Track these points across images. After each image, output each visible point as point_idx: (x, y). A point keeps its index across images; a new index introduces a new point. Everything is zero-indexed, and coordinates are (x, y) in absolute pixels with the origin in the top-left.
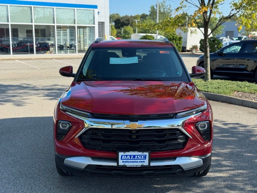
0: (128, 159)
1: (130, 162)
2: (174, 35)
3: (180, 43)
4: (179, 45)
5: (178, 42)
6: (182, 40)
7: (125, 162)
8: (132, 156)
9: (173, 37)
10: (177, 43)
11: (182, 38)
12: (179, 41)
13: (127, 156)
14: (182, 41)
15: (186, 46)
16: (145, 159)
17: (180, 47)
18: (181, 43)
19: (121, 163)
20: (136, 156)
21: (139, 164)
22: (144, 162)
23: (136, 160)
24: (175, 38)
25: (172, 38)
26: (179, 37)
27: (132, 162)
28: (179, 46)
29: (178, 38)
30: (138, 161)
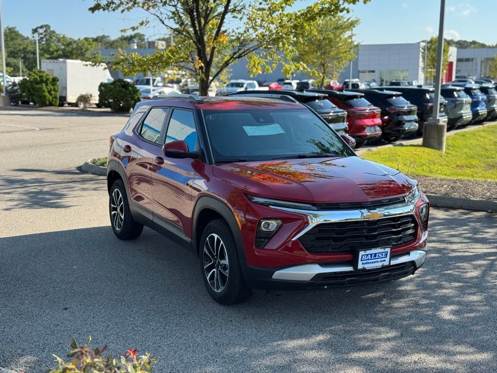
0: (368, 260)
1: (370, 263)
2: (41, 74)
3: (54, 90)
4: (53, 92)
5: (51, 86)
6: (58, 83)
7: (365, 263)
8: (373, 255)
9: (41, 77)
10: (49, 89)
11: (58, 80)
12: (53, 85)
13: (367, 255)
14: (58, 86)
15: (66, 94)
16: (386, 257)
17: (56, 98)
18: (58, 88)
19: (360, 266)
20: (377, 255)
21: (379, 265)
22: (385, 261)
23: (377, 260)
24: (45, 79)
25: (39, 79)
26: (52, 77)
27: (373, 263)
28: (53, 96)
29: (51, 80)
30: (379, 260)
